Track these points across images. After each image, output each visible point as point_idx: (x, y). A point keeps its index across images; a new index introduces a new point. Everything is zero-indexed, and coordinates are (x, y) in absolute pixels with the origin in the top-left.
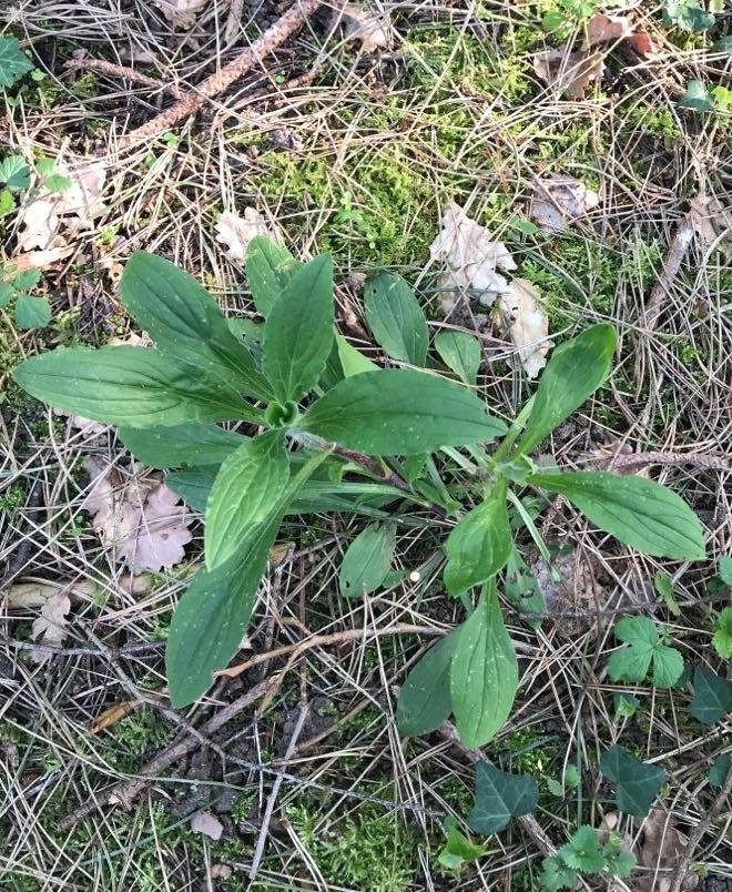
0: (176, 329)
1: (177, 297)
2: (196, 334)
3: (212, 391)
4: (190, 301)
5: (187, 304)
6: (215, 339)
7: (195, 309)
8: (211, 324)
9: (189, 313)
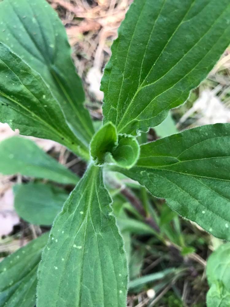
0: (25, 47)
1: (34, 20)
2: (41, 57)
3: (35, 100)
4: (44, 25)
5: (41, 28)
6: (57, 66)
7: (47, 34)
8: (57, 50)
9: (40, 36)
